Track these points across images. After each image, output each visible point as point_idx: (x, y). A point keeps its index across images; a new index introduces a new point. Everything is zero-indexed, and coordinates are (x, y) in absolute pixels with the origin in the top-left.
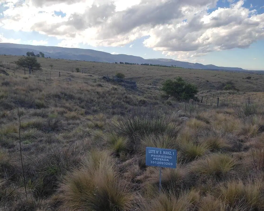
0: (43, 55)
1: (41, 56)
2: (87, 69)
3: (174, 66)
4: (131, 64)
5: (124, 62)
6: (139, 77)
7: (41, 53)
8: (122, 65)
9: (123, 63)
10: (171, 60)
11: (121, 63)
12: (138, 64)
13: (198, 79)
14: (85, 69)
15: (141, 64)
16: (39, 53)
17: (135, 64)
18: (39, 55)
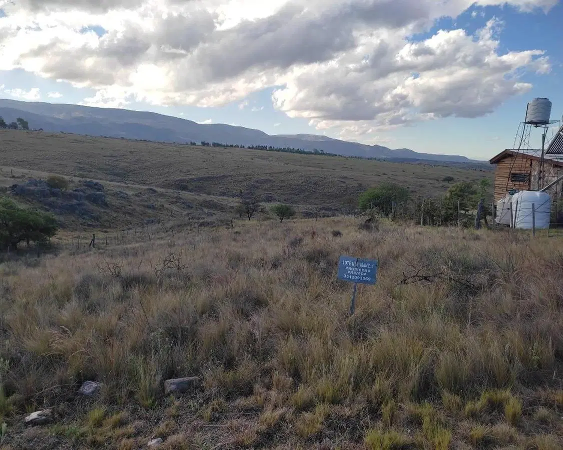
0: (25, 125)
1: (20, 126)
2: (114, 157)
3: (320, 152)
4: (226, 146)
5: (211, 143)
6: (222, 176)
7: (20, 120)
8: (205, 148)
9: (208, 144)
10: (323, 137)
11: (204, 144)
12: (244, 147)
13: (344, 180)
14: (111, 156)
15: (249, 148)
16: (16, 121)
17: (237, 146)
18: (15, 123)
